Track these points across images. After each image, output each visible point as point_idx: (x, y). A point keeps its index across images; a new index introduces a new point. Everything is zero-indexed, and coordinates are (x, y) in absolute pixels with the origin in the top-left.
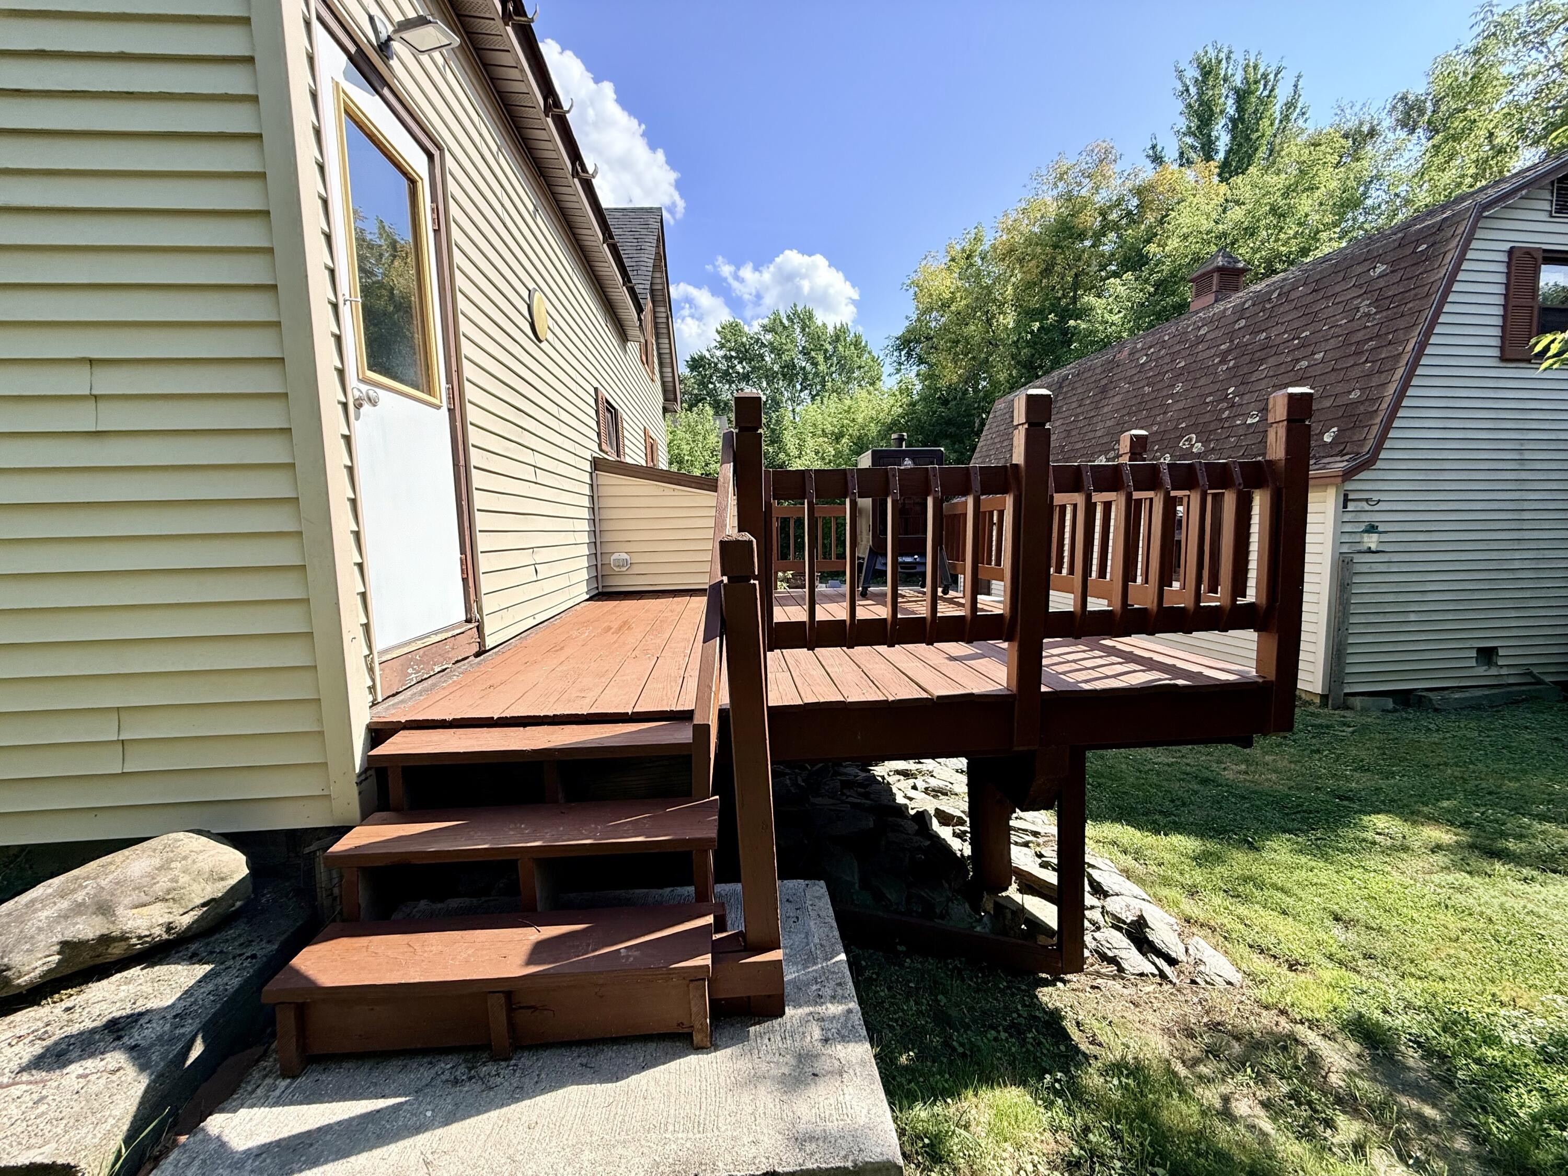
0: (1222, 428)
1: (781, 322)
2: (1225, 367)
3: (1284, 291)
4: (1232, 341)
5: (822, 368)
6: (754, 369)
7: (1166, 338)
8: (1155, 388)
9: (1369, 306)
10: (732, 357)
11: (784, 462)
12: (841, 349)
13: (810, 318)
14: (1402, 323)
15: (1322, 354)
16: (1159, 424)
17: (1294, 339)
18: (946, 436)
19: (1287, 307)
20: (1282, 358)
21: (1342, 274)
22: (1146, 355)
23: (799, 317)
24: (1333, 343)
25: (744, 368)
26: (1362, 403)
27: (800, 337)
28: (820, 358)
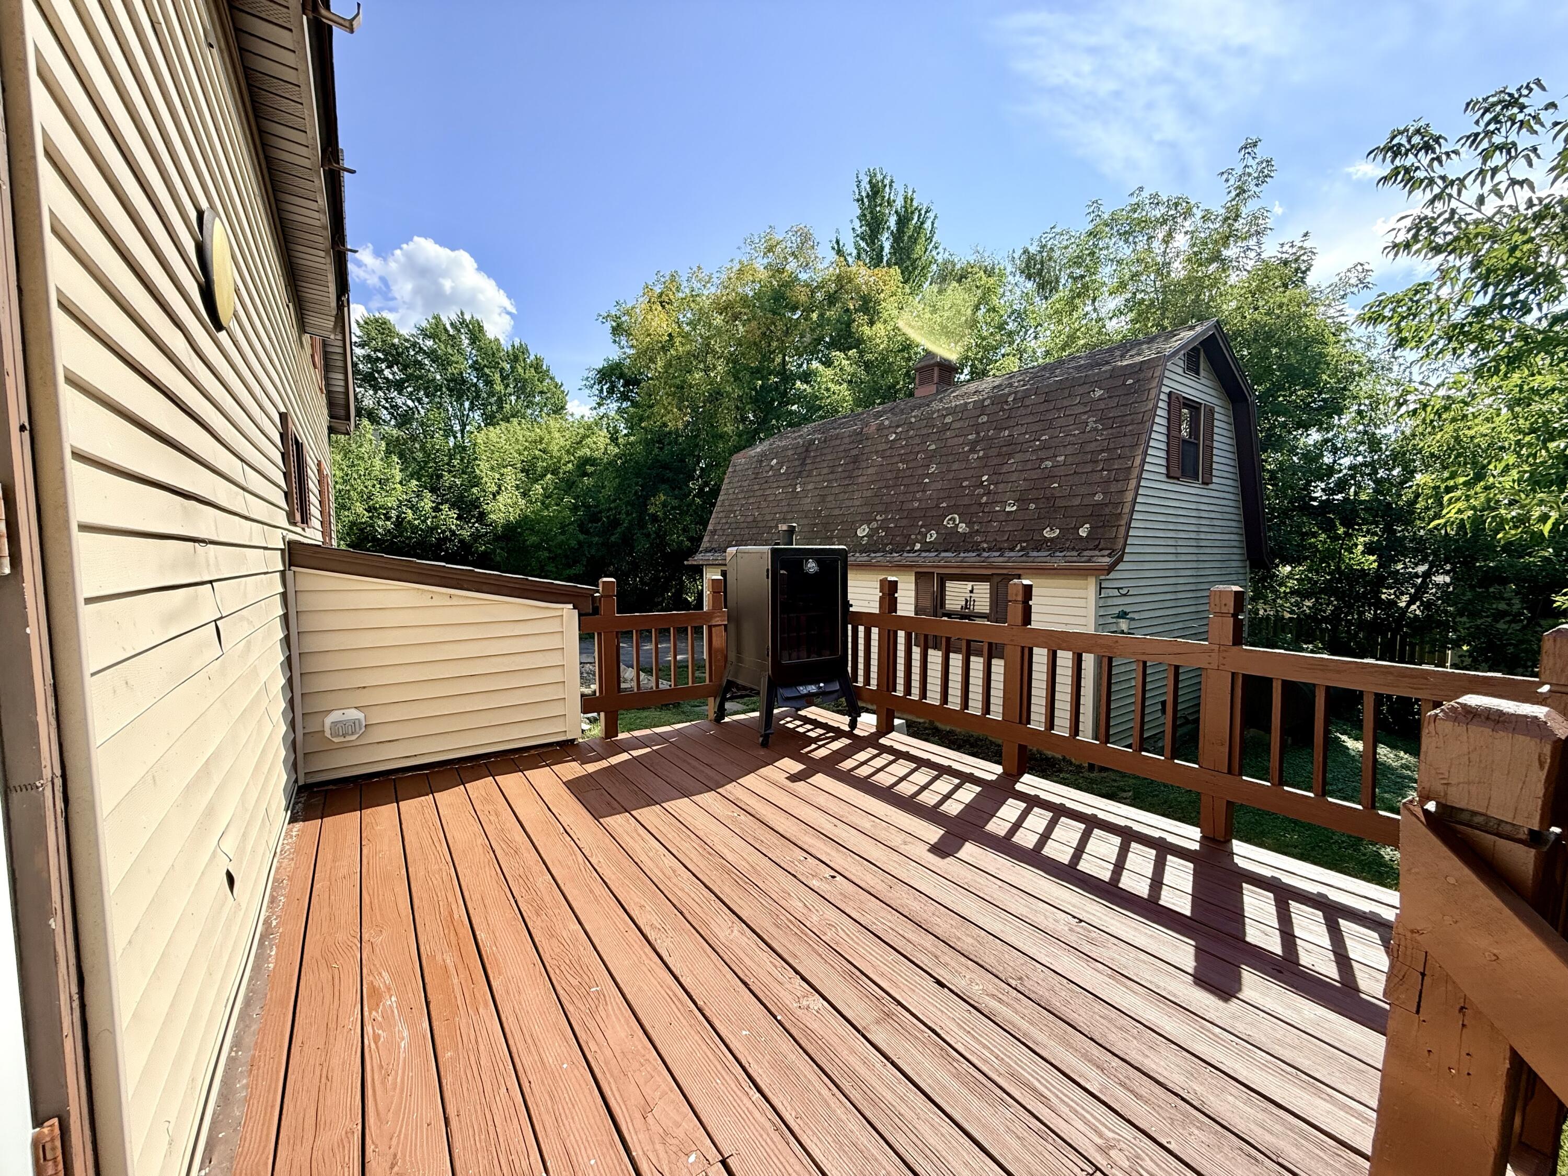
0: (983, 512)
1: (446, 330)
2: (976, 456)
3: (1018, 396)
4: (978, 433)
5: (499, 387)
6: (409, 378)
7: (913, 420)
8: (910, 466)
9: (1095, 422)
10: (378, 359)
11: (479, 499)
12: (520, 370)
13: (481, 328)
14: (1127, 441)
15: (1063, 458)
16: (920, 500)
17: (1035, 440)
18: (664, 481)
19: (1022, 411)
20: (1028, 456)
21: (1067, 391)
22: (895, 433)
23: (467, 326)
24: (1070, 450)
25: (393, 374)
26: (1106, 505)
27: (469, 349)
28: (497, 377)
